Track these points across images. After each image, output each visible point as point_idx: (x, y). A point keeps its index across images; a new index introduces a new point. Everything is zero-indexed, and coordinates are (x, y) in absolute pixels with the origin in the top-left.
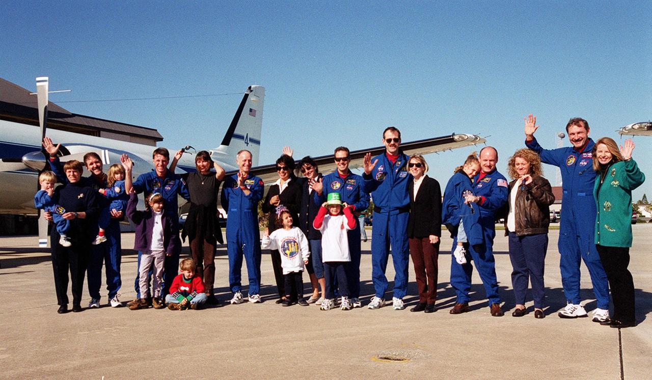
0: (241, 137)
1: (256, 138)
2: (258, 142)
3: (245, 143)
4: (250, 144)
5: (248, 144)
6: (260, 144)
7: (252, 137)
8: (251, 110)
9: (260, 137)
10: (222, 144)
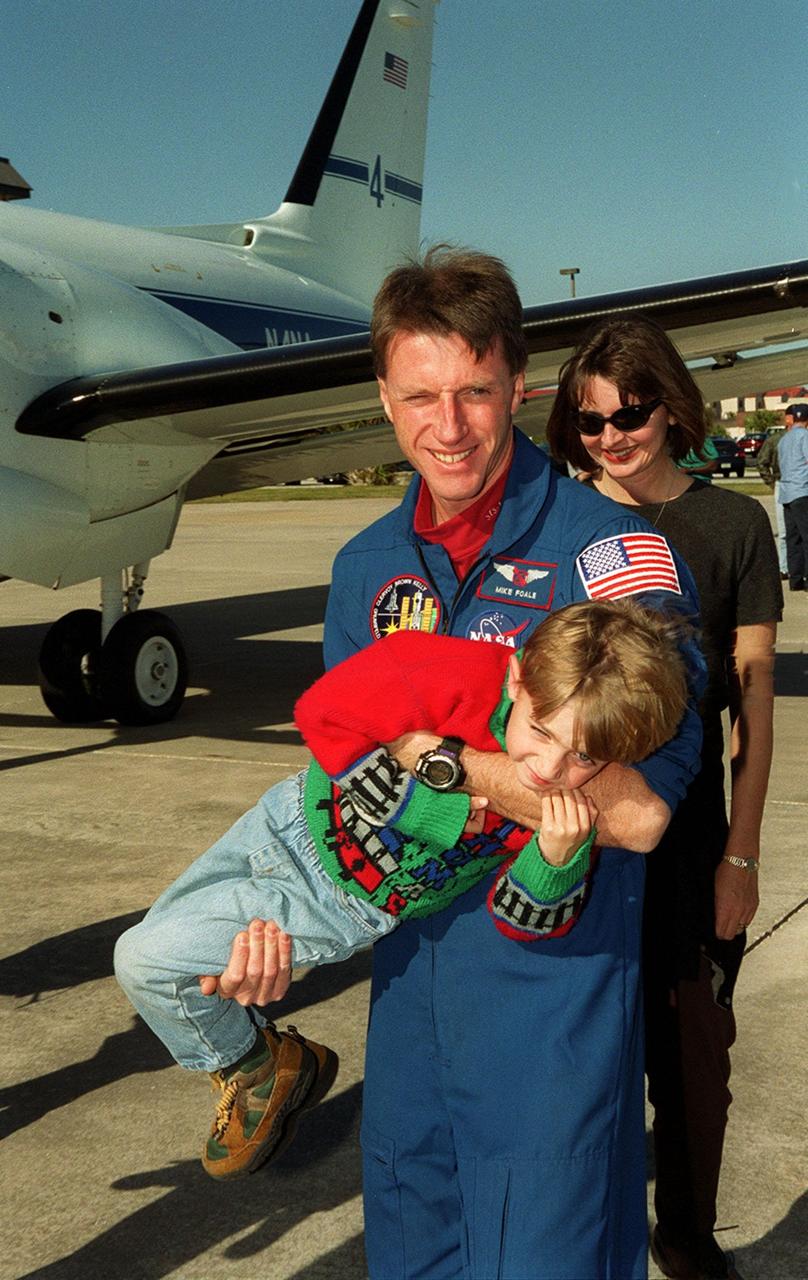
0: (356, 171)
1: (407, 175)
2: (414, 192)
3: (373, 194)
4: (389, 197)
5: (379, 196)
6: (420, 199)
7: (395, 170)
8: (390, 60)
9: (421, 171)
10: (288, 199)
